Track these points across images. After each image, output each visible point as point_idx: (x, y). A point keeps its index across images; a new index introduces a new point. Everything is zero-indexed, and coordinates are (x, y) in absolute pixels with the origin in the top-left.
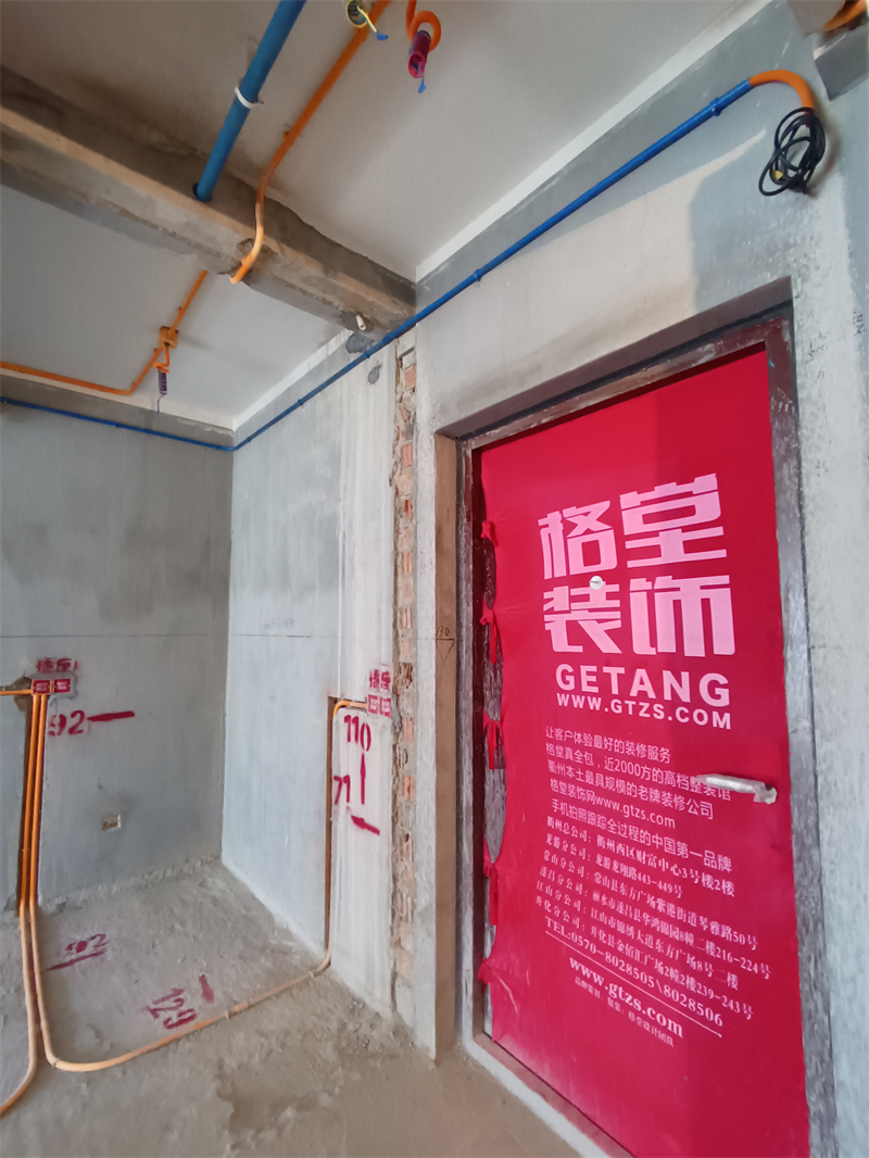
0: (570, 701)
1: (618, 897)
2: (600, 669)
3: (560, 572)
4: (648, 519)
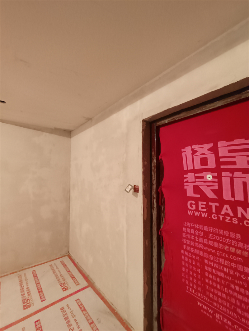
0: (194, 213)
1: (216, 282)
2: (207, 203)
3: (190, 168)
4: (230, 151)
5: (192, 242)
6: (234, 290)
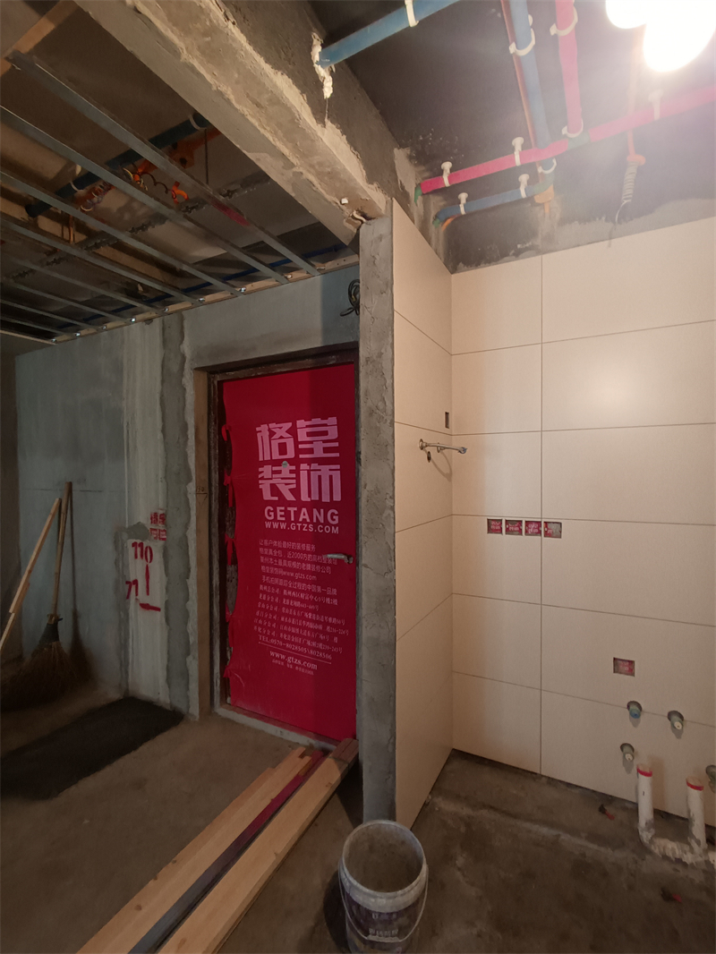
0: (272, 525)
1: (292, 617)
2: (286, 508)
3: (267, 458)
4: (309, 434)
5: (272, 568)
6: (308, 620)
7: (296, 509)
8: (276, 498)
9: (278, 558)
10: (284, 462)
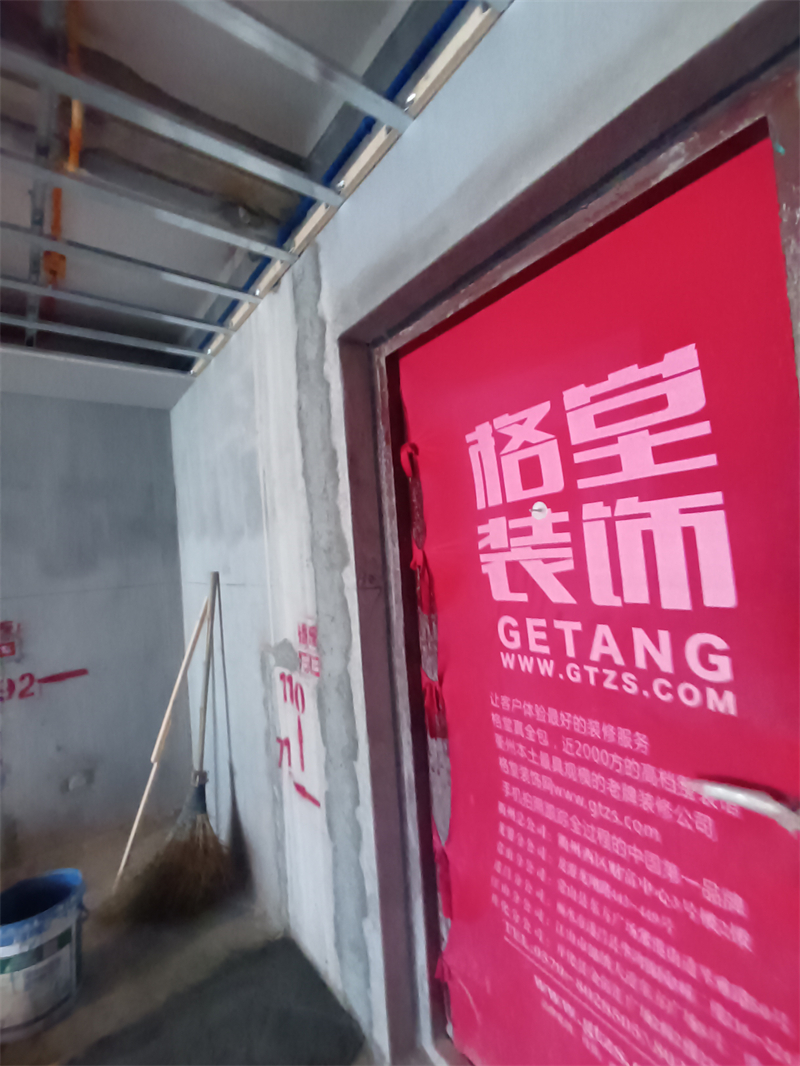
0: (517, 663)
1: (588, 915)
2: (550, 624)
3: (495, 500)
4: (601, 420)
5: (524, 770)
7: (578, 626)
8: (523, 597)
9: (538, 748)
10: (539, 505)
